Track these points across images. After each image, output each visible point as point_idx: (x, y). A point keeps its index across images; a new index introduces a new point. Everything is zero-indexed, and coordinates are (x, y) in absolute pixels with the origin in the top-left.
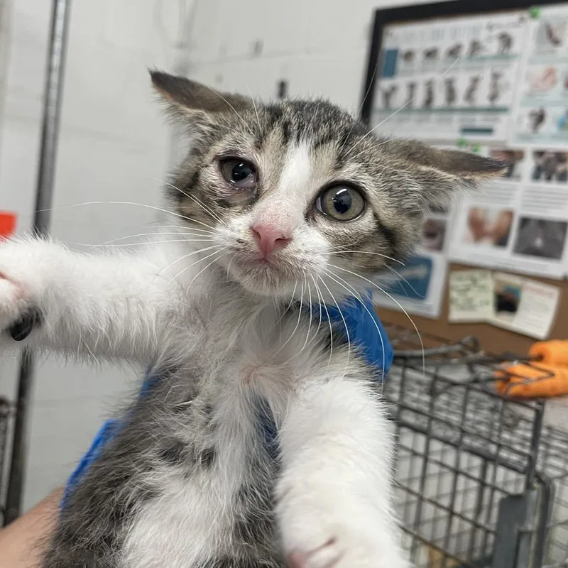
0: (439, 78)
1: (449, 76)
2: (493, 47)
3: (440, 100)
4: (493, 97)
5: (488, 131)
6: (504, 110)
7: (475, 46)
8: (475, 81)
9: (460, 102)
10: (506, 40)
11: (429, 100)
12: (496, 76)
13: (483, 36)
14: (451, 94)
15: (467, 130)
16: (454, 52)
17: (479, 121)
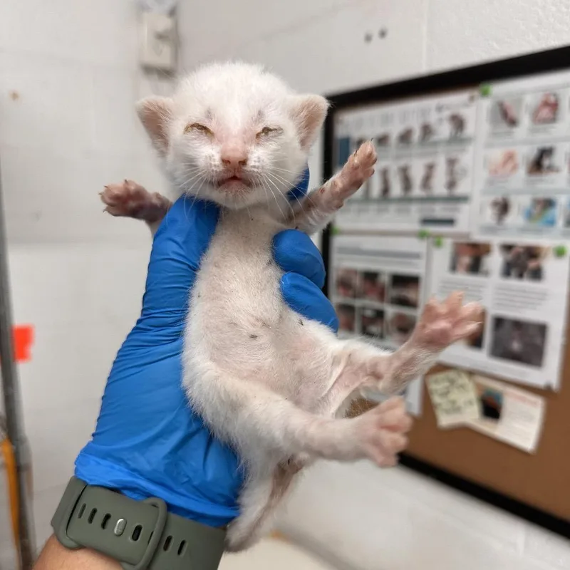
0: (394, 167)
1: (402, 163)
2: (445, 130)
3: (396, 189)
4: (452, 184)
5: (450, 222)
6: (464, 199)
7: (427, 130)
8: (430, 168)
9: (417, 191)
10: (458, 122)
11: (386, 190)
12: (451, 163)
13: (433, 118)
14: (407, 183)
15: (427, 221)
16: (405, 137)
17: (439, 211)
